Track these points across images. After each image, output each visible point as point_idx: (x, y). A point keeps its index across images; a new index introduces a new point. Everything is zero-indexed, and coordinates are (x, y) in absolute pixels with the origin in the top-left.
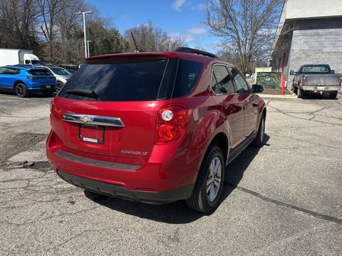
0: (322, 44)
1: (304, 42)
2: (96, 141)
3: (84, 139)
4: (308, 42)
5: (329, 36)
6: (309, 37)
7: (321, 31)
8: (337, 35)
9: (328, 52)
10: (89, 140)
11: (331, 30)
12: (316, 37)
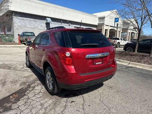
0: (26, 24)
1: (19, 22)
2: (101, 63)
3: (96, 64)
4: (20, 22)
5: (28, 21)
6: (20, 20)
7: (24, 18)
8: (30, 21)
9: (29, 27)
10: (98, 63)
11: (28, 19)
12: (23, 20)
